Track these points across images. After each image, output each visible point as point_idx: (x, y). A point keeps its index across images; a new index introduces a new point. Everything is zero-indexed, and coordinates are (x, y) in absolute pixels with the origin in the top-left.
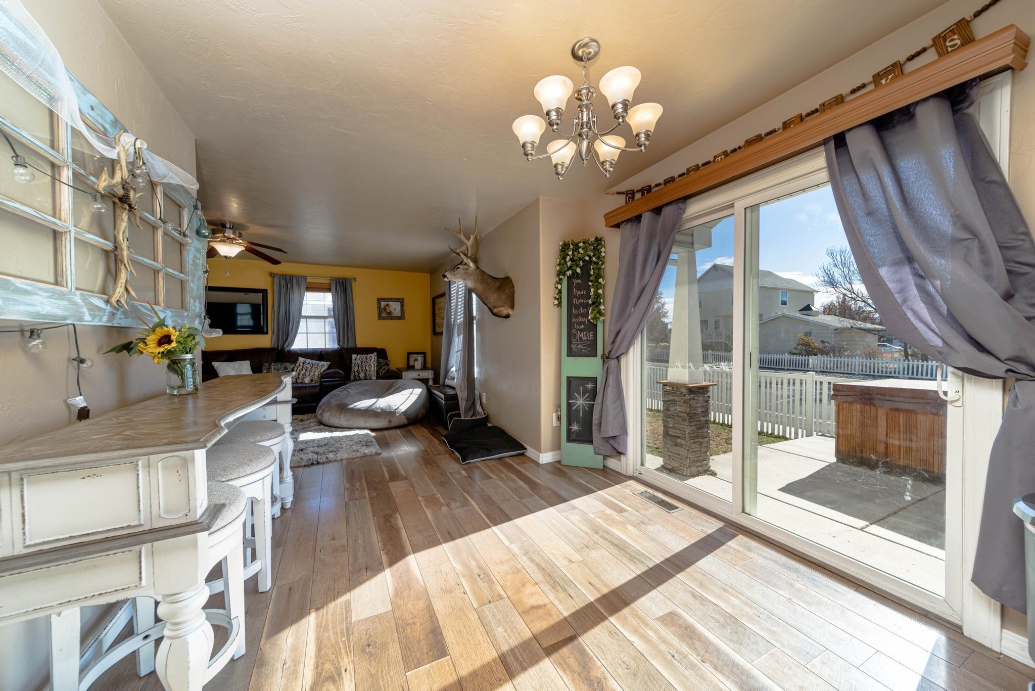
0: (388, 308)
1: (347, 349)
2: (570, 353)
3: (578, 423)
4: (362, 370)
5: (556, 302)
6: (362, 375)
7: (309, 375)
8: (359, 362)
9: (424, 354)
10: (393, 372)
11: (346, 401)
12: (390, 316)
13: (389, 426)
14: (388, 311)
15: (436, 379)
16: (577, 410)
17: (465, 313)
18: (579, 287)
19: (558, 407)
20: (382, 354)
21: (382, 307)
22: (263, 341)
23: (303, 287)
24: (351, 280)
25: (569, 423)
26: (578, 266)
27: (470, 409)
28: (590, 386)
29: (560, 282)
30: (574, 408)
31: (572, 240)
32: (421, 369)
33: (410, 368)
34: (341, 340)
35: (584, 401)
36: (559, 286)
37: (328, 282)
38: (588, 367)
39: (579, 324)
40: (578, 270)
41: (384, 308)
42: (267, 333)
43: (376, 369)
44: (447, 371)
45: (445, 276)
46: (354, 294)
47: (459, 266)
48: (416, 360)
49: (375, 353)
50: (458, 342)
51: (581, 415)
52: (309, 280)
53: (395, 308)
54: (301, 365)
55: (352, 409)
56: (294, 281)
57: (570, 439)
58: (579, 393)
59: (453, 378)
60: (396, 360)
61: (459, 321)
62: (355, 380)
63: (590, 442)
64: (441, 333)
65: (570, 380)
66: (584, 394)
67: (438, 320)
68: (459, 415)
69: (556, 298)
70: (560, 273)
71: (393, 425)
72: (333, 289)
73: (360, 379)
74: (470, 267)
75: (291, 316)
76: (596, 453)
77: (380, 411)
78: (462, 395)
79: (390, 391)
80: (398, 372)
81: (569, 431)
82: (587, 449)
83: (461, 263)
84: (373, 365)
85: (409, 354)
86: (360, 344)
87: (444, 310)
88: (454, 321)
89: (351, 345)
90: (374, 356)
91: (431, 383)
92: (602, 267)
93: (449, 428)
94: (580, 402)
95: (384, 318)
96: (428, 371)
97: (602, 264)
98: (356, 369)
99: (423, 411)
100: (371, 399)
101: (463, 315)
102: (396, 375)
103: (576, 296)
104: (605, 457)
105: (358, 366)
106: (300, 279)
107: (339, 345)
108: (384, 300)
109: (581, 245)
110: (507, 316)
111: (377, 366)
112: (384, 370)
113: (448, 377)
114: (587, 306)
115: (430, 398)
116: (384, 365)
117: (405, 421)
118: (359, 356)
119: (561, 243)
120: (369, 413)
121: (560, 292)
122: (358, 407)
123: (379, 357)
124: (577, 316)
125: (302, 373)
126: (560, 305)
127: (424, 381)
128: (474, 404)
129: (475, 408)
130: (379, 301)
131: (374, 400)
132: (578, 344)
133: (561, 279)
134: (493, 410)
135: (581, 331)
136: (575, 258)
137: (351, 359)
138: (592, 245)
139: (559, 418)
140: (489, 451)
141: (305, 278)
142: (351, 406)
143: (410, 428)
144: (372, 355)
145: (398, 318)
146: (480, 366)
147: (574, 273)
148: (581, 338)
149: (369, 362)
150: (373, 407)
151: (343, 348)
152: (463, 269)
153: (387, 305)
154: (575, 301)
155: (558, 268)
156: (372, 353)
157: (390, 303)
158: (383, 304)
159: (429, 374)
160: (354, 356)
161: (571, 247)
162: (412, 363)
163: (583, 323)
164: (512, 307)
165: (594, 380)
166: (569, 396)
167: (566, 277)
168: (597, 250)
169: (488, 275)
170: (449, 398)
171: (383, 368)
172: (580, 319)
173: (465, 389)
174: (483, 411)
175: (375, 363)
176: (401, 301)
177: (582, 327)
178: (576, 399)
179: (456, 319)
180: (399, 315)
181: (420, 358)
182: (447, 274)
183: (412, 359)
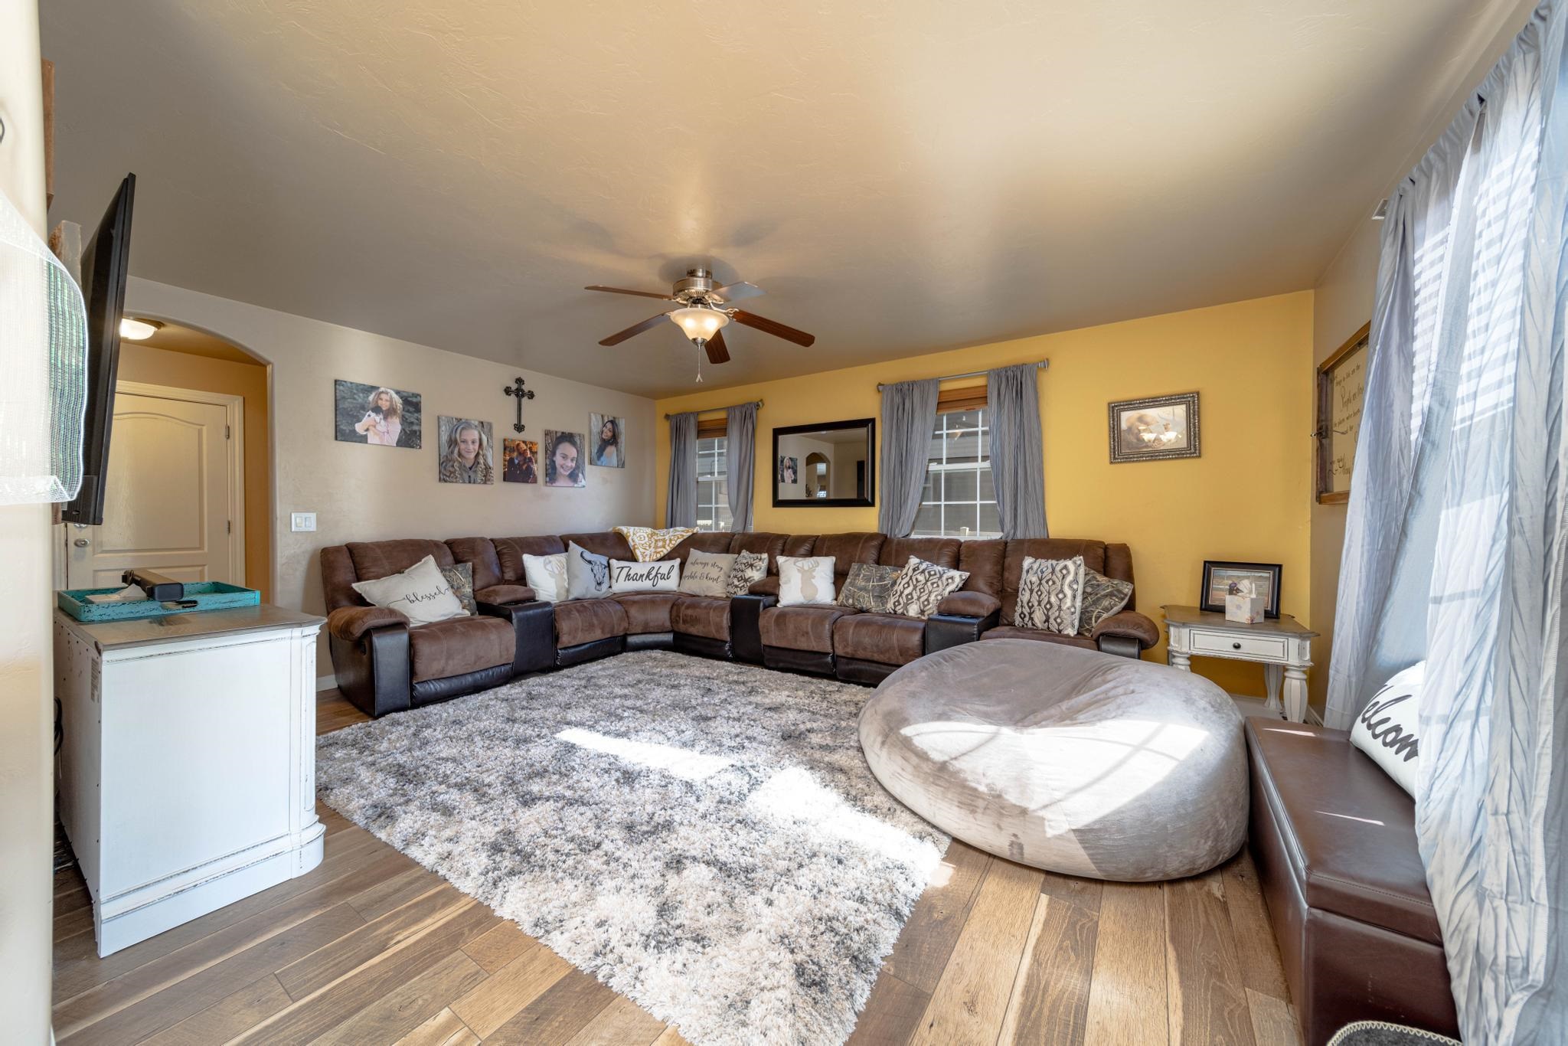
1: (1019, 540)
4: (1039, 603)
6: (1038, 617)
7: (919, 598)
8: (1034, 579)
9: (1278, 572)
20: (1111, 559)
22: (866, 520)
24: (1035, 365)
32: (1252, 627)
33: (1207, 613)
37: (984, 381)
42: (872, 504)
43: (1078, 603)
48: (1233, 590)
49: (1080, 559)
52: (944, 386)
54: (910, 573)
56: (916, 393)
64: (1346, 495)
67: (1337, 447)
72: (990, 399)
75: (909, 467)
84: (1069, 592)
85: (1212, 565)
86: (1060, 524)
89: (1033, 533)
90: (1078, 565)
91: (1294, 683)
96: (1280, 639)
98: (1027, 598)
105: (1031, 591)
106: (927, 386)
107: (1002, 531)
108: (1134, 404)
111: (1085, 595)
112: (1107, 610)
116: (1111, 595)
118: (1039, 561)
123: (1097, 567)
125: (907, 592)
130: (1117, 410)
137: (1022, 566)
141: (939, 381)
144: (1069, 563)
145: (1176, 454)
149: (1059, 583)
156: (1071, 558)
159: (1284, 651)
160: (1028, 562)
162: (1217, 597)
171: (1106, 603)
175: (1083, 587)
176: (1192, 402)
181: (1256, 586)
183: (1222, 580)
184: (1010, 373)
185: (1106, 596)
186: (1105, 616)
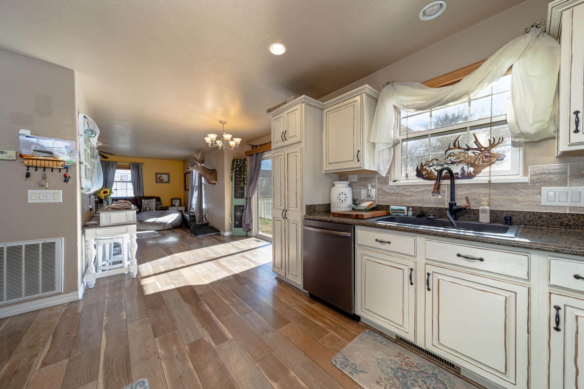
0: (161, 178)
1: (139, 197)
2: (236, 197)
3: (238, 221)
4: (148, 207)
5: (230, 179)
6: (148, 209)
8: (146, 203)
9: (180, 199)
10: (164, 207)
11: (142, 219)
12: (162, 181)
13: (164, 229)
14: (161, 179)
15: (186, 210)
16: (238, 217)
17: (198, 182)
18: (238, 175)
19: (231, 216)
20: (158, 199)
21: (158, 177)
23: (115, 167)
24: (141, 164)
25: (235, 221)
26: (238, 167)
27: (200, 221)
28: (242, 208)
29: (232, 173)
30: (237, 216)
31: (236, 158)
32: (179, 206)
33: (173, 205)
34: (136, 192)
35: (240, 213)
36: (232, 174)
37: (129, 165)
38: (241, 202)
39: (238, 187)
40: (238, 169)
41: (159, 178)
43: (155, 206)
44: (191, 206)
45: (188, 168)
46: (143, 171)
47: (195, 165)
48: (176, 202)
49: (155, 199)
50: (196, 194)
51: (239, 218)
52: (118, 164)
53: (165, 178)
55: (146, 222)
56: (110, 164)
57: (235, 227)
58: (238, 211)
59: (193, 209)
60: (165, 202)
61: (196, 185)
62: (144, 211)
63: (242, 227)
64: (188, 190)
65: (235, 206)
66: (240, 211)
67: (187, 184)
68: (196, 223)
69: (230, 178)
70: (232, 169)
71: (165, 228)
72: (132, 168)
73: (147, 211)
74: (199, 165)
75: (108, 181)
76: (244, 231)
77: (159, 223)
78: (197, 215)
79: (163, 215)
80: (167, 208)
81: (235, 224)
82: (241, 229)
83: (195, 164)
84: (153, 204)
85: (172, 199)
86: (146, 194)
87: (190, 179)
88: (194, 184)
89: (141, 195)
90: (154, 200)
91: (183, 212)
92: (246, 168)
93: (191, 228)
94: (239, 214)
95: (159, 183)
96: (182, 207)
97: (246, 167)
98: (145, 206)
99: (179, 223)
100: (154, 218)
101: (198, 183)
102: (166, 209)
103: (237, 178)
104: (247, 232)
105: (146, 205)
106: (113, 163)
107: (134, 195)
108: (159, 174)
109: (239, 160)
110: (215, 184)
111: (156, 205)
113: (191, 208)
114: (241, 181)
115: (183, 218)
116: (160, 204)
117: (171, 227)
118: (146, 200)
119: (232, 159)
120: (154, 224)
121: (232, 176)
122: (149, 221)
123: (157, 200)
124: (238, 185)
126: (232, 180)
127: (181, 211)
128: (202, 219)
129: (203, 220)
130: (156, 174)
131: (156, 219)
132: (238, 194)
133: (232, 172)
134: (210, 221)
135: (239, 189)
136: (237, 165)
137: (142, 202)
138: (243, 160)
139: (232, 220)
140: (206, 233)
141: (116, 162)
142: (145, 221)
143: (173, 230)
144: (153, 200)
145: (167, 182)
146: (205, 203)
147: (236, 170)
148: (239, 192)
149: (152, 203)
150: (156, 221)
151: (137, 197)
152: (196, 166)
153: (161, 176)
154: (237, 179)
155: (231, 168)
156: (153, 199)
157: (162, 175)
158: (158, 176)
159: (183, 208)
160: (143, 200)
161: (236, 161)
162: (174, 204)
163: (240, 187)
164: (216, 181)
165: (243, 206)
166: (235, 212)
167: (234, 171)
168: (244, 163)
169: (207, 168)
170: (191, 217)
172: (239, 186)
173: (198, 213)
174: (206, 221)
175: (155, 203)
176: (168, 174)
177: (240, 188)
178: (237, 213)
179: (195, 184)
180: (167, 181)
181: (178, 201)
182: (190, 168)
183: (174, 201)
184: (136, 165)
185: (159, 205)
186: (159, 207)
